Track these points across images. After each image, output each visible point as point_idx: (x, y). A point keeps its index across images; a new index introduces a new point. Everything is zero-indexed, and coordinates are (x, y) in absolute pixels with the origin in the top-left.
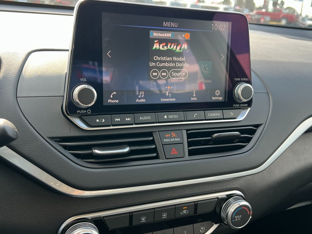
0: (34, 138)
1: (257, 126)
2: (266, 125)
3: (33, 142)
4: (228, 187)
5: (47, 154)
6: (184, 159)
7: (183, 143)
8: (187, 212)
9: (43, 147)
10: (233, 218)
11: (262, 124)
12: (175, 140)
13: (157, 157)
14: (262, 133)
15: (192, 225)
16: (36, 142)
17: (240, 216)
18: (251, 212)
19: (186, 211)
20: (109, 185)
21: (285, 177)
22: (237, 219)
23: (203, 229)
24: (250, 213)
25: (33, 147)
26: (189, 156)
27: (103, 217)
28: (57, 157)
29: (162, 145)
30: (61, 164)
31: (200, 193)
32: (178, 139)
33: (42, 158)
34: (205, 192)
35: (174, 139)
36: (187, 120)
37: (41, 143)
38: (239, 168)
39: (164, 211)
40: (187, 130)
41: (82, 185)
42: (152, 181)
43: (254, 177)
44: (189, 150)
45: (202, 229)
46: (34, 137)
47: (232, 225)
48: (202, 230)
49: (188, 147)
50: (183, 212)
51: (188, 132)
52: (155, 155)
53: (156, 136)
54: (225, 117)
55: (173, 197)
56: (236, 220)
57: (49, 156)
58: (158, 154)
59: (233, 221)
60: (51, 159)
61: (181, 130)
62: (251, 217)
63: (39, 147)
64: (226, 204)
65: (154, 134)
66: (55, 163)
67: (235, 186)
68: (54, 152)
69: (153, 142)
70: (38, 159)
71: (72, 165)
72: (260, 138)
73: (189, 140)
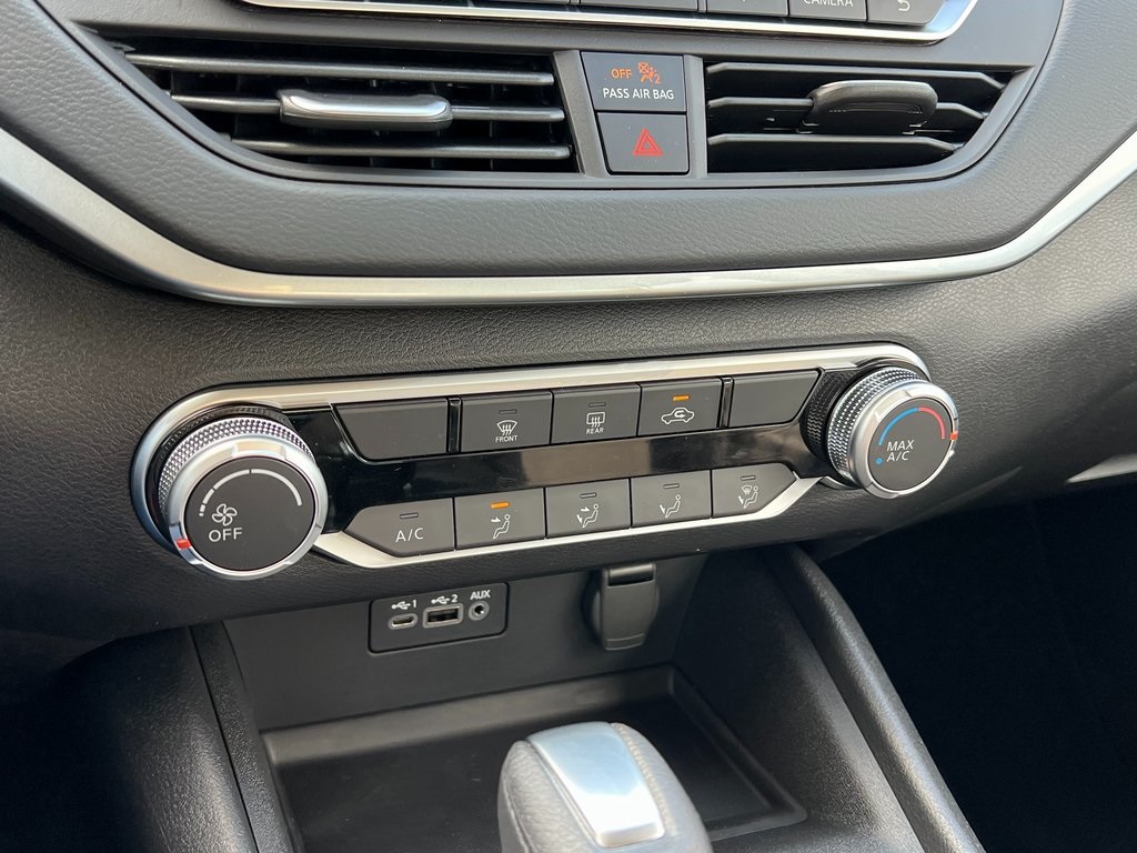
0: (12, 18)
1: (1006, 74)
2: (1043, 74)
3: (8, 33)
4: (863, 330)
5: (73, 94)
6: (688, 180)
7: (685, 113)
8: (689, 415)
9: (53, 62)
10: (876, 449)
11: (1025, 68)
12: (651, 94)
13: (570, 165)
14: (1027, 104)
15: (708, 472)
16: (22, 34)
17: (906, 444)
18: (955, 432)
19: (685, 413)
20: (357, 254)
21: (1097, 313)
22: (896, 453)
23: (752, 491)
24: (948, 436)
25: (10, 58)
26: (709, 171)
27: (335, 405)
28: (122, 111)
29: (596, 112)
30: (137, 141)
31: (749, 343)
32: (664, 95)
33: (52, 110)
34: (767, 342)
35: (646, 93)
36: (710, 9)
37: (46, 41)
38: (922, 239)
39: (596, 404)
40: (709, 60)
41: (235, 245)
42: (544, 257)
43: (975, 299)
44: (710, 148)
45: (747, 492)
46: (13, 10)
47: (872, 480)
48: (744, 497)
49: (709, 135)
50: (673, 417)
51: (712, 69)
52: (560, 152)
53: (569, 73)
54: (873, 19)
55: (631, 351)
56: (892, 457)
57: (84, 102)
58: (574, 152)
59: (879, 461)
60: (91, 115)
61: (682, 55)
62: (951, 453)
63: (38, 57)
64: (849, 399)
65: (561, 63)
66: (108, 136)
67: (893, 329)
68: (107, 89)
69: (552, 96)
70: (33, 112)
71: (187, 153)
72: (1014, 124)
73: (711, 102)
